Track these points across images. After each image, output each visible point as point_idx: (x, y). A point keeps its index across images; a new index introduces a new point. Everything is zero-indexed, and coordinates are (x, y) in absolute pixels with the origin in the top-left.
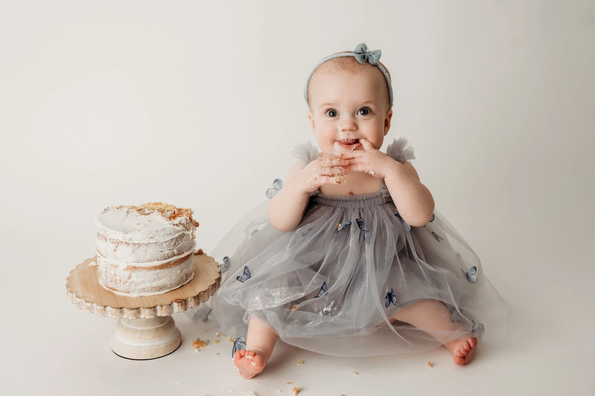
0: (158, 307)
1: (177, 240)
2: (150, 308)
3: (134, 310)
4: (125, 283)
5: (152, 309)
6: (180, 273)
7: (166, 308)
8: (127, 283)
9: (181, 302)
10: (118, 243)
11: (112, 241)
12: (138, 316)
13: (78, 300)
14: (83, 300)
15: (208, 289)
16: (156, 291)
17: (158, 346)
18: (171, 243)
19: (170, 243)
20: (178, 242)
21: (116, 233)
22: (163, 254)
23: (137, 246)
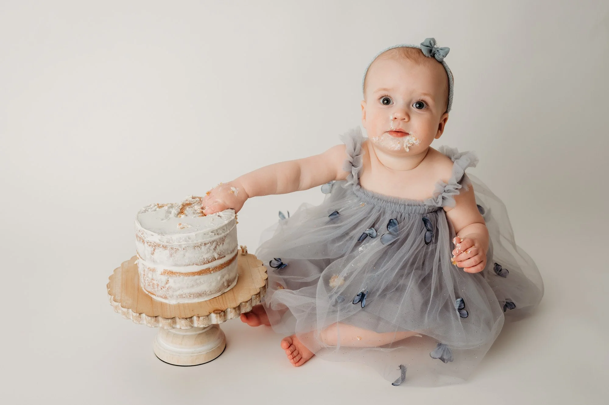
0: (195, 318)
1: (217, 244)
2: (186, 319)
3: (170, 320)
4: (163, 288)
5: (188, 319)
6: (221, 279)
7: (203, 319)
8: (164, 288)
9: (220, 313)
10: (155, 246)
11: (149, 244)
12: (174, 326)
13: (116, 304)
14: (120, 304)
15: (251, 299)
16: (195, 297)
17: (200, 352)
18: (211, 247)
20: (219, 245)
21: (152, 235)
22: (202, 258)
23: (174, 250)
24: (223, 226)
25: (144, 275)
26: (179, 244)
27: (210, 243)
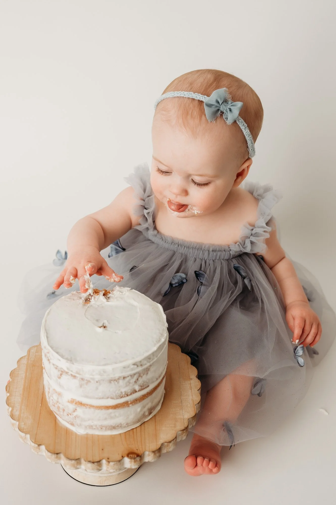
0: (104, 462)
2: (93, 462)
3: (73, 462)
4: (69, 415)
5: (96, 464)
6: (141, 411)
7: (114, 464)
8: (71, 415)
9: (134, 458)
10: (62, 373)
11: (55, 366)
13: (13, 421)
14: (18, 423)
16: (107, 430)
19: (130, 380)
20: (142, 377)
21: (59, 360)
22: (119, 392)
23: (84, 382)
24: (150, 355)
25: (49, 392)
26: (92, 377)
27: (130, 377)
